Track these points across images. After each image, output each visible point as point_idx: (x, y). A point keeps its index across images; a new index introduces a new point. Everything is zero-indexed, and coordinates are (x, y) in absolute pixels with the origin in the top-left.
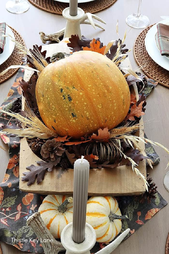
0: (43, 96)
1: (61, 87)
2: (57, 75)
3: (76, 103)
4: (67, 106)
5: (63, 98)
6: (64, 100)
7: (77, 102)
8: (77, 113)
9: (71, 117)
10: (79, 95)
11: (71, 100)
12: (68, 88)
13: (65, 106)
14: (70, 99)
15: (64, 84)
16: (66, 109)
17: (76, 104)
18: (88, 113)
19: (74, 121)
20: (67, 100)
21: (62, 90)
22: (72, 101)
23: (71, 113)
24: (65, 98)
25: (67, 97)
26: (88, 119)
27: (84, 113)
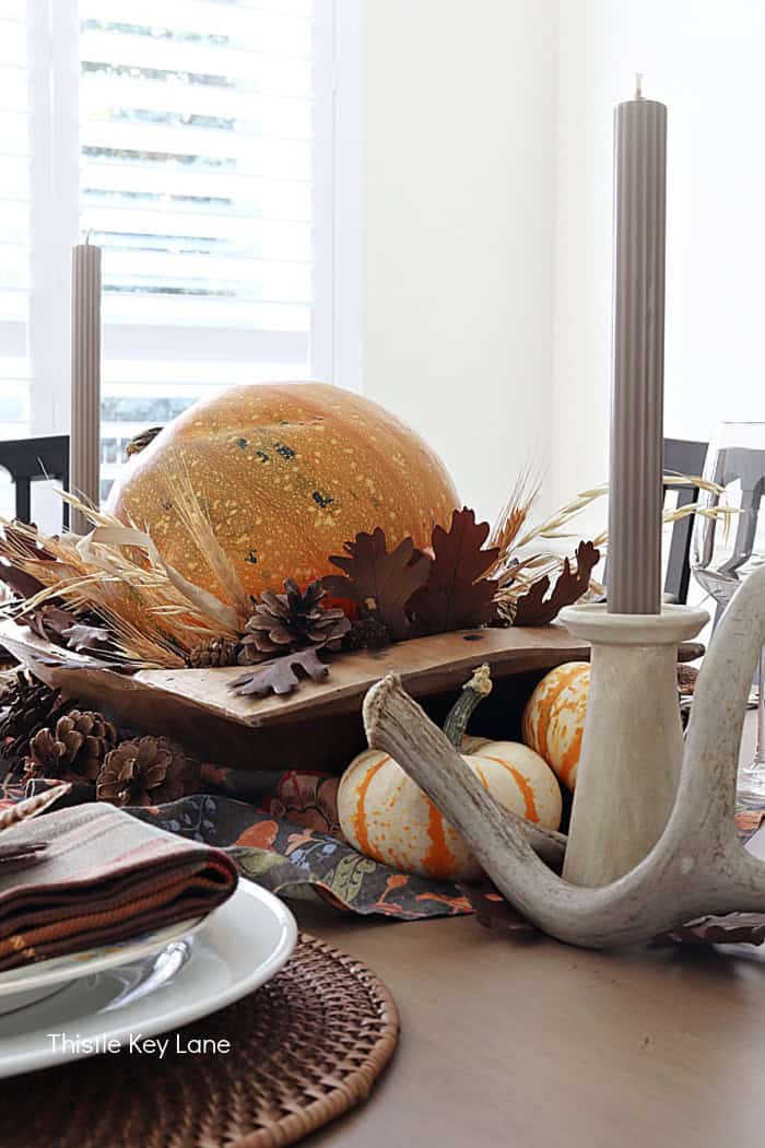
0: (168, 506)
1: (234, 439)
3: (314, 457)
4: (287, 477)
5: (260, 459)
6: (267, 463)
7: (318, 454)
8: (330, 487)
9: (311, 509)
10: (315, 434)
11: (293, 454)
12: (262, 431)
13: (277, 481)
14: (288, 453)
15: (244, 427)
16: (286, 488)
17: (317, 461)
18: (369, 483)
19: (329, 521)
20: (279, 458)
21: (242, 443)
22: (298, 457)
23: (309, 495)
24: (266, 458)
25: (272, 452)
26: (377, 504)
27: (355, 483)
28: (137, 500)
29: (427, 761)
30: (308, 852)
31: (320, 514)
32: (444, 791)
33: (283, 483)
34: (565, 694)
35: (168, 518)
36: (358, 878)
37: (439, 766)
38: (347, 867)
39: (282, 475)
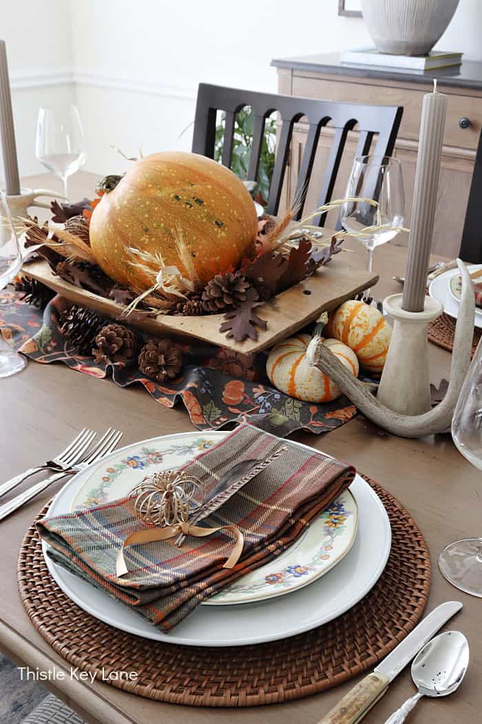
0: (146, 230)
1: (172, 195)
2: (150, 186)
3: (211, 203)
4: (203, 215)
5: (188, 206)
6: (192, 208)
7: (213, 201)
8: (222, 217)
9: (215, 229)
10: (208, 191)
11: (202, 202)
12: (184, 190)
13: (199, 217)
14: (200, 202)
15: (174, 188)
16: (203, 221)
17: (213, 205)
18: (235, 212)
19: (223, 234)
20: (197, 205)
21: (177, 197)
22: (205, 203)
23: (214, 223)
24: (191, 206)
25: (193, 202)
26: (239, 221)
27: (230, 214)
28: (127, 226)
29: (338, 371)
30: (267, 397)
31: (220, 231)
32: (344, 382)
33: (202, 218)
34: (355, 320)
35: (148, 236)
36: (297, 410)
37: (341, 372)
38: (289, 405)
39: (200, 214)
